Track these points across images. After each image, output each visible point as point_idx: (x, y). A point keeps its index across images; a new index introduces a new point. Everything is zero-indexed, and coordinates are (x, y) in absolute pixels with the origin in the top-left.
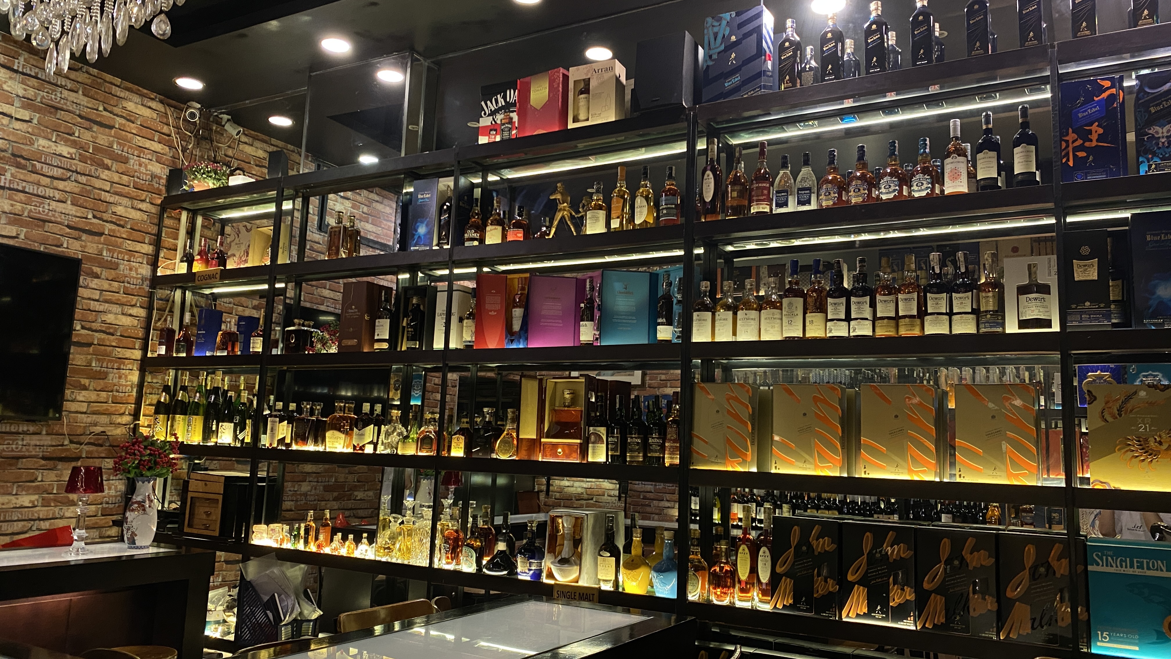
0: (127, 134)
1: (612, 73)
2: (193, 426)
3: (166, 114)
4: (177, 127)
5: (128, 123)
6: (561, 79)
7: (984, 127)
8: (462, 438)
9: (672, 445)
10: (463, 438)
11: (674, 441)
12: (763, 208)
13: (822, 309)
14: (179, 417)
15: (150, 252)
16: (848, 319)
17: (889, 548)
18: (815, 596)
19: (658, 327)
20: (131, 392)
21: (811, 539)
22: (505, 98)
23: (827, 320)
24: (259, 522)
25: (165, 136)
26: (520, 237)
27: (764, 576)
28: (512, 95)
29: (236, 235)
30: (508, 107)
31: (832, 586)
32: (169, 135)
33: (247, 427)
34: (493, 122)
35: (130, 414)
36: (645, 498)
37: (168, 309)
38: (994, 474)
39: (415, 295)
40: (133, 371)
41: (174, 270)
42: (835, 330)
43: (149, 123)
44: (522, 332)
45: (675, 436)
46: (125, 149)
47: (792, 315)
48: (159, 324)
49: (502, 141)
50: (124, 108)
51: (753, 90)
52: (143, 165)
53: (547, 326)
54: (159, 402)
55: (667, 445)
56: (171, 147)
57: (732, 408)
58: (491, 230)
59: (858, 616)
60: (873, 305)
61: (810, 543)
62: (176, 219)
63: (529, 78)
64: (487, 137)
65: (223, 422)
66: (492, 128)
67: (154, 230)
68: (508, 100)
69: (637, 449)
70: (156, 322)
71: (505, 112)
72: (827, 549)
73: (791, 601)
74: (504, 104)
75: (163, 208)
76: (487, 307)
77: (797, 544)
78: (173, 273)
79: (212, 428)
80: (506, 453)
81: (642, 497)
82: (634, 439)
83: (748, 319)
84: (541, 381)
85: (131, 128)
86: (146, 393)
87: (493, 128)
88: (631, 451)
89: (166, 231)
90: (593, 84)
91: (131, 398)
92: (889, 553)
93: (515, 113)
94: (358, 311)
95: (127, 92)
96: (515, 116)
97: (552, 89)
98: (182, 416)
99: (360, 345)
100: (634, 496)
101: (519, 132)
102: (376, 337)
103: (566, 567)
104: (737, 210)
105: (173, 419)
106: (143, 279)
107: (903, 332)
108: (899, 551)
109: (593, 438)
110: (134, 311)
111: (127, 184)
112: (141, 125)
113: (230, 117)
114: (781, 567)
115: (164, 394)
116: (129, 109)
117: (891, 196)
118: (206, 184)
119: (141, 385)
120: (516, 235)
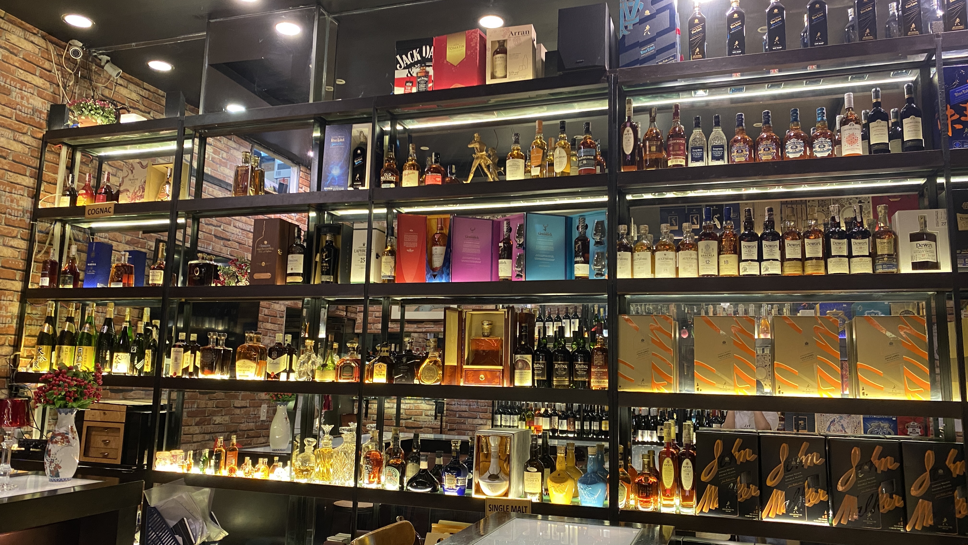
0: (10, 66)
1: (529, 37)
2: (83, 356)
3: (47, 50)
4: (59, 64)
5: (11, 55)
6: (478, 39)
7: (874, 101)
8: (384, 366)
9: (599, 370)
10: (386, 365)
11: (601, 367)
12: (680, 162)
13: (737, 251)
14: (67, 348)
15: (31, 185)
16: (760, 259)
17: (804, 457)
18: (739, 500)
19: (576, 265)
20: (11, 323)
21: (733, 451)
22: (420, 53)
23: (740, 260)
24: (160, 449)
25: (46, 72)
26: (439, 181)
27: (687, 484)
28: (428, 52)
29: (130, 172)
30: (423, 62)
31: (754, 491)
32: (50, 71)
33: (146, 357)
34: (409, 75)
35: (10, 345)
36: (460, 417)
37: (48, 242)
38: (894, 392)
39: (330, 232)
40: (13, 303)
41: (53, 203)
42: (750, 269)
43: (31, 58)
44: (444, 269)
45: (602, 362)
46: (8, 81)
47: (708, 255)
48: (39, 256)
49: (419, 93)
50: (7, 40)
51: (668, 59)
52: (25, 98)
53: (468, 263)
54: (42, 333)
55: (593, 370)
56: (51, 83)
57: (656, 336)
58: (409, 174)
59: (777, 516)
60: (782, 249)
61: (732, 454)
62: (56, 153)
63: (445, 36)
64: (403, 89)
65: (118, 351)
66: (408, 80)
67: (36, 163)
68: (424, 55)
69: (564, 375)
70: (36, 255)
71: (421, 66)
72: (748, 459)
73: (716, 506)
74: (419, 59)
75: (45, 141)
76: (405, 244)
77: (720, 456)
78: (53, 206)
79: (105, 357)
80: (431, 379)
81: (457, 416)
82: (560, 366)
83: (667, 259)
84: (460, 313)
85: (14, 61)
86: (26, 325)
87: (410, 80)
88: (557, 376)
89: (47, 165)
90: (510, 46)
91: (11, 329)
92: (804, 461)
93: (431, 68)
94: (272, 247)
95: (11, 25)
96: (430, 70)
97: (468, 47)
98: (69, 347)
99: (273, 278)
100: (450, 415)
101: (434, 85)
102: (289, 271)
103: (496, 483)
104: (655, 162)
105: (60, 350)
106: (24, 211)
107: (809, 271)
108: (812, 459)
109: (520, 365)
110: (15, 243)
111: (9, 116)
112: (23, 58)
113: (109, 58)
114: (705, 476)
115: (47, 324)
116: (12, 41)
117: (798, 155)
118: (94, 121)
119: (21, 318)
120: (435, 179)
